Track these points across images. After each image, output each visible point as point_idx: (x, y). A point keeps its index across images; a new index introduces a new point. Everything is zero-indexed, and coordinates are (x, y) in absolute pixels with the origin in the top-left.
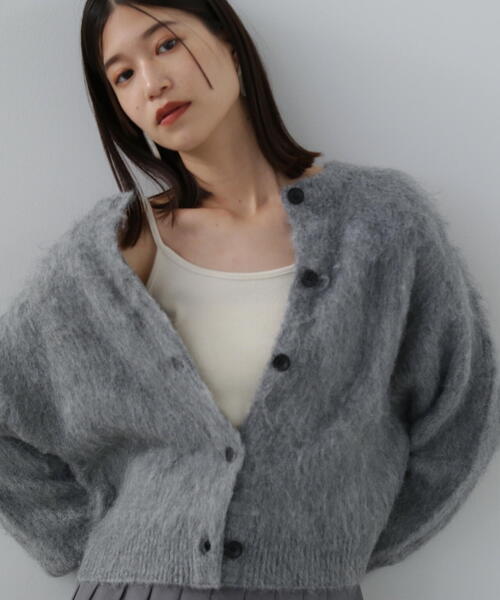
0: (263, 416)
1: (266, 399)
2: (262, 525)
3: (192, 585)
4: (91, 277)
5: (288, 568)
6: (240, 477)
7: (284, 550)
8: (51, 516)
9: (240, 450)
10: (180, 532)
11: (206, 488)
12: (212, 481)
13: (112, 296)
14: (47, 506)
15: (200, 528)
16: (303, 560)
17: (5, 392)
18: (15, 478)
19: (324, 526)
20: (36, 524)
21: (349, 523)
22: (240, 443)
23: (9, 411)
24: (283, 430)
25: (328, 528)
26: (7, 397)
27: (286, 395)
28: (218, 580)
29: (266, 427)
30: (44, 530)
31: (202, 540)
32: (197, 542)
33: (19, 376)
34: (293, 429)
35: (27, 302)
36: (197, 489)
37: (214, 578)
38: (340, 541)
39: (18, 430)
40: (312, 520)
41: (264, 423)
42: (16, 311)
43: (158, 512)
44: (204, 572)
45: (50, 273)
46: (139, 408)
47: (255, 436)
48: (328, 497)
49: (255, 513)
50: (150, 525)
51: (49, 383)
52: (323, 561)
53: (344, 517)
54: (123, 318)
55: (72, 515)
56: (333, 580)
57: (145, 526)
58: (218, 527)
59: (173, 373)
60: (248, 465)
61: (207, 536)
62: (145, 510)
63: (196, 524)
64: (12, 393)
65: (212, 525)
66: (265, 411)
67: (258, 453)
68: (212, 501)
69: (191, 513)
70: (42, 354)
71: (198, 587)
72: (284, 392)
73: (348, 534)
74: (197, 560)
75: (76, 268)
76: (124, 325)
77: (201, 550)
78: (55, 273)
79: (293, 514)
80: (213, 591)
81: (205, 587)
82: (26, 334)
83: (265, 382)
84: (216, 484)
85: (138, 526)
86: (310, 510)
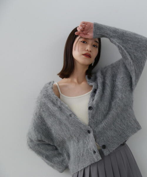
0: (92, 121)
1: (91, 117)
2: (105, 139)
3: (96, 162)
4: (47, 101)
5: (115, 143)
6: (94, 135)
7: (112, 140)
8: (58, 159)
9: (91, 130)
10: (88, 152)
11: (88, 141)
12: (89, 139)
13: (53, 104)
14: (56, 156)
15: (92, 149)
16: (117, 139)
17: (39, 133)
18: (48, 151)
19: (116, 130)
20: (55, 161)
21: (120, 126)
22: (90, 128)
23: (41, 137)
24: (97, 122)
25: (117, 130)
26: (40, 134)
27: (95, 115)
28: (100, 157)
29: (94, 123)
30: (57, 162)
31: (93, 151)
32: (92, 153)
33: (40, 128)
34: (100, 120)
35: (37, 112)
36: (87, 142)
37: (99, 157)
38: (121, 130)
39: (45, 140)
40: (113, 131)
41: (93, 122)
42: (35, 115)
43: (82, 151)
44: (97, 157)
45: (39, 104)
46: (66, 129)
47: (93, 126)
48: (113, 125)
49: (102, 138)
50: (81, 155)
51: (48, 127)
52: (121, 136)
53: (119, 126)
54: (57, 109)
55: (62, 158)
56: (125, 138)
57: (80, 155)
58: (95, 147)
59: (70, 118)
60: (94, 132)
61: (94, 150)
62: (78, 153)
63: (90, 149)
64: (40, 133)
65: (94, 147)
66: (92, 120)
67: (95, 128)
68: (91, 143)
69: (88, 147)
70: (44, 122)
71: (97, 161)
72: (94, 114)
73: (122, 128)
74: (94, 156)
75: (44, 100)
76: (57, 110)
77: (94, 153)
78: (40, 103)
79: (109, 133)
80: (100, 160)
81: (98, 160)
82: (39, 119)
83: (89, 114)
84: (90, 139)
85: (79, 156)
86: (111, 130)
